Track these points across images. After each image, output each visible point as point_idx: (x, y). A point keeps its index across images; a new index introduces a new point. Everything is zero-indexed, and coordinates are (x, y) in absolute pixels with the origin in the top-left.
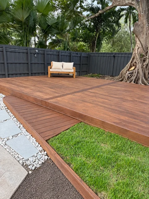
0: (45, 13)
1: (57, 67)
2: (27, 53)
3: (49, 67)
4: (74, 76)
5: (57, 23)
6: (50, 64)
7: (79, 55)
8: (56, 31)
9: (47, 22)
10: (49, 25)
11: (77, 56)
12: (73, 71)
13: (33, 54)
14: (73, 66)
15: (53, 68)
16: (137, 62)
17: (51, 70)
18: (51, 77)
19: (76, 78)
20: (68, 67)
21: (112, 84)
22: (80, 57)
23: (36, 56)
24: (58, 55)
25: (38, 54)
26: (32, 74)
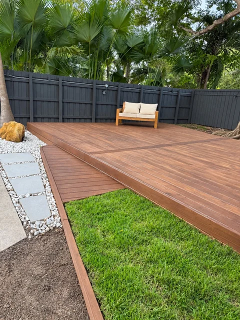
0: (122, 29)
1: (131, 110)
2: (92, 89)
3: (118, 110)
4: (156, 125)
5: (144, 43)
6: (121, 106)
7: (175, 93)
8: (141, 55)
9: (128, 44)
10: (129, 47)
11: (172, 94)
12: (154, 117)
13: (100, 91)
14: (157, 109)
15: (124, 111)
17: (121, 114)
18: (119, 125)
19: (158, 128)
20: (148, 111)
21: (213, 142)
22: (177, 96)
23: (104, 93)
24: (140, 93)
25: (108, 89)
26: (96, 121)
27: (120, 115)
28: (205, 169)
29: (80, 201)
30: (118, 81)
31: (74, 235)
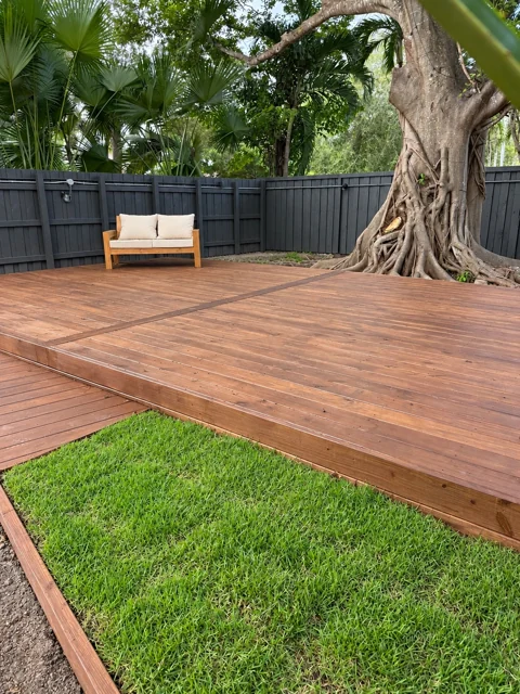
1: (136, 231)
2: (35, 191)
3: (106, 234)
4: (198, 260)
5: (140, 82)
6: (113, 225)
7: (228, 189)
8: (135, 110)
9: (105, 83)
10: (109, 93)
11: (222, 191)
12: (190, 243)
13: (56, 194)
14: (196, 226)
15: (122, 235)
16: (408, 202)
17: (113, 244)
18: (114, 268)
19: (203, 265)
20: (176, 230)
21: (316, 283)
22: (232, 194)
23: (66, 199)
24: (151, 193)
25: (75, 191)
26: (58, 263)
27: (113, 246)
28: (307, 339)
29: (39, 461)
30: (97, 171)
31: (36, 542)
